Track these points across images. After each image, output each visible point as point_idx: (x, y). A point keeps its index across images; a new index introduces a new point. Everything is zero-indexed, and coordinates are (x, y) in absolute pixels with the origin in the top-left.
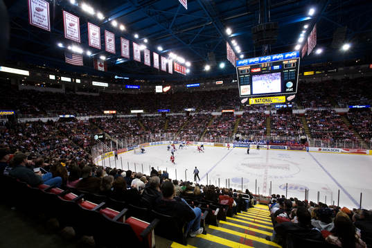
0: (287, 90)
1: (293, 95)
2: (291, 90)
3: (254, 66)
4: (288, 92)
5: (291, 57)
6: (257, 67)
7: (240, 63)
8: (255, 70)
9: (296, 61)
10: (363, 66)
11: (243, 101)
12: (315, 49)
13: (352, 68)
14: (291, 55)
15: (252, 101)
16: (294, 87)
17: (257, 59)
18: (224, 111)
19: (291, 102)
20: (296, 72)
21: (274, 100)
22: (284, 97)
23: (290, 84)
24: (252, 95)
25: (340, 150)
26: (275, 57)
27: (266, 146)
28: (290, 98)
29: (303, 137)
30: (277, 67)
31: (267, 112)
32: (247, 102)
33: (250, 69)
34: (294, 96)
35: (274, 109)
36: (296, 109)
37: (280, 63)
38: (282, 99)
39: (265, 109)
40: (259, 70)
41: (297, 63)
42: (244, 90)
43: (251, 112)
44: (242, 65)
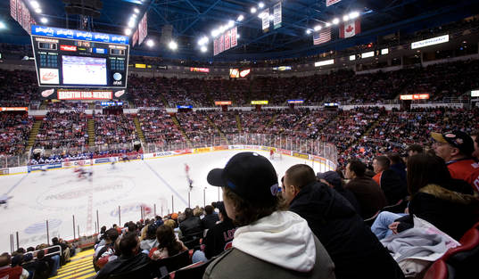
0: (115, 83)
1: (121, 90)
2: (120, 83)
3: (64, 41)
4: (116, 85)
5: (119, 42)
6: (71, 43)
7: (38, 30)
8: (66, 48)
9: (125, 48)
10: (186, 68)
11: (45, 94)
12: (145, 39)
13: (178, 68)
14: (119, 39)
16: (123, 80)
17: (69, 32)
19: (120, 99)
20: (125, 61)
21: (97, 95)
22: (110, 93)
23: (118, 76)
24: (61, 86)
25: (173, 152)
26: (98, 36)
27: (89, 161)
28: (118, 94)
29: (137, 143)
30: (100, 51)
31: (89, 112)
33: (59, 45)
34: (123, 92)
35: (98, 107)
36: (127, 107)
37: (105, 46)
38: (108, 95)
39: (86, 107)
40: (73, 49)
41: (126, 51)
42: (47, 76)
44: (42, 34)
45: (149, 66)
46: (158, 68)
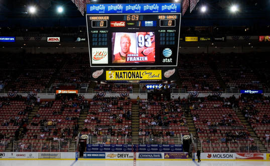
0: (164, 61)
1: (171, 68)
2: (170, 61)
3: (115, 17)
4: (166, 63)
5: (169, 11)
6: (119, 19)
7: (92, 8)
8: (116, 24)
9: (175, 17)
11: (96, 74)
12: (199, 5)
13: (241, 38)
14: (169, 7)
15: (111, 76)
16: (173, 56)
17: (119, 7)
18: (60, 92)
19: (169, 79)
20: (177, 33)
21: (146, 75)
22: (160, 72)
23: (168, 52)
24: (111, 66)
25: (235, 155)
26: (147, 7)
27: (131, 154)
28: (168, 74)
29: (186, 137)
30: (149, 23)
31: (133, 96)
32: (103, 77)
33: (110, 21)
34: (174, 71)
35: (143, 92)
36: (176, 91)
37: (154, 18)
38: (156, 74)
40: (122, 24)
41: (178, 20)
43: (108, 95)
44: (95, 12)
45: (203, 39)
46: (213, 41)
